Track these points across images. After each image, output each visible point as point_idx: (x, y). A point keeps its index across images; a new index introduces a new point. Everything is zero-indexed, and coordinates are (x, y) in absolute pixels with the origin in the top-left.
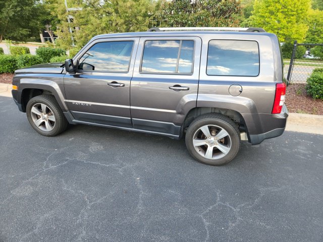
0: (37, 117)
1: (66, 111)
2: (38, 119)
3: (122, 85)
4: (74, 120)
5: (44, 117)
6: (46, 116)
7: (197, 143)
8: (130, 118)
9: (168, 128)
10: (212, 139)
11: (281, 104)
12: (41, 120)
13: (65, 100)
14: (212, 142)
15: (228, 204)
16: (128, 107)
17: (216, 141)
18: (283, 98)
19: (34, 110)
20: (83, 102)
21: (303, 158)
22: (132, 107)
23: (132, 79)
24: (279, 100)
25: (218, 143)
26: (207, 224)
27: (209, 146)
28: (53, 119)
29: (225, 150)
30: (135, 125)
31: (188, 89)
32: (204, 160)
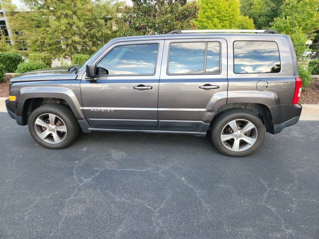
0: (41, 129)
1: (81, 119)
2: (42, 131)
3: (149, 88)
4: (90, 129)
5: (51, 129)
6: (54, 127)
7: (225, 138)
8: (157, 121)
9: (196, 127)
10: (239, 132)
11: (299, 96)
12: (47, 133)
13: (82, 108)
14: (238, 135)
15: (276, 189)
16: (156, 109)
17: (243, 134)
18: (300, 90)
19: (39, 122)
20: (103, 109)
21: (302, 141)
22: (160, 109)
23: (159, 81)
24: (298, 92)
25: (244, 136)
26: (273, 209)
27: (235, 139)
28: (63, 129)
29: (251, 141)
30: (161, 127)
31: (218, 87)
32: (232, 154)
